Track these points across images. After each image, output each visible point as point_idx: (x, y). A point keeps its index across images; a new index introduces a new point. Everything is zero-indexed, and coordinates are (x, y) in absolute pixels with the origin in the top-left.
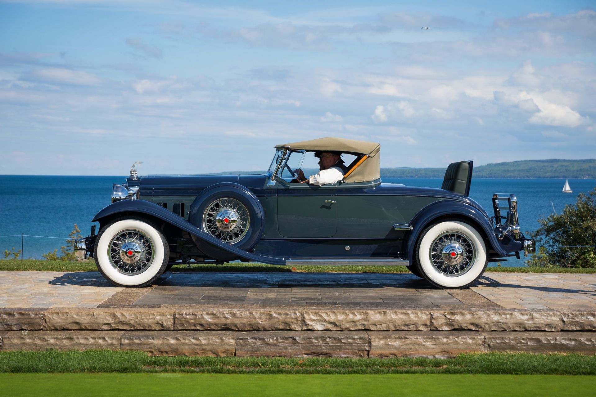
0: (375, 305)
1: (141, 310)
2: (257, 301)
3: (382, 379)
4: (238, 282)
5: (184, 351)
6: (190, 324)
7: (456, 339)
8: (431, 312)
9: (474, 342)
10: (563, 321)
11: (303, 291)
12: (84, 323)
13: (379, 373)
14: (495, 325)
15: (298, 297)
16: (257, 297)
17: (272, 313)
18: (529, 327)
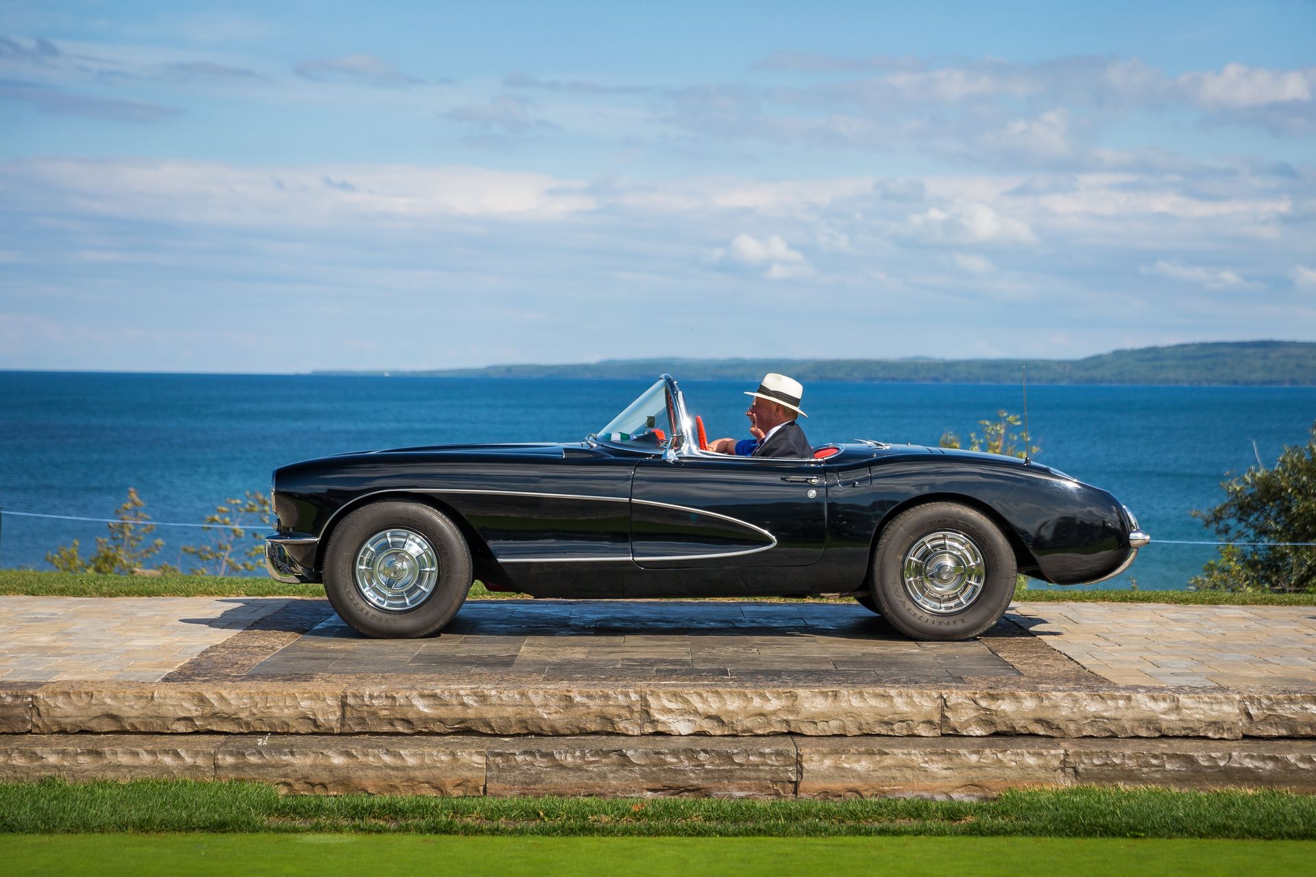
0: (814, 675)
1: (266, 686)
2: (542, 667)
3: (821, 848)
4: (501, 622)
5: (366, 783)
6: (380, 719)
7: (1000, 756)
8: (943, 692)
9: (1041, 762)
10: (1249, 715)
11: (650, 643)
12: (129, 717)
13: (818, 833)
14: (1091, 724)
15: (637, 656)
16: (543, 657)
17: (572, 695)
18: (1168, 728)
